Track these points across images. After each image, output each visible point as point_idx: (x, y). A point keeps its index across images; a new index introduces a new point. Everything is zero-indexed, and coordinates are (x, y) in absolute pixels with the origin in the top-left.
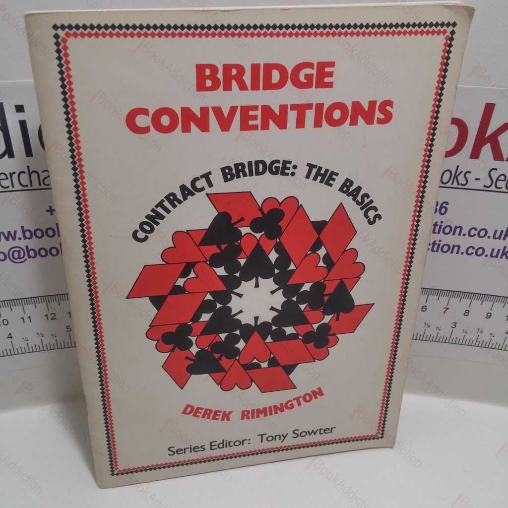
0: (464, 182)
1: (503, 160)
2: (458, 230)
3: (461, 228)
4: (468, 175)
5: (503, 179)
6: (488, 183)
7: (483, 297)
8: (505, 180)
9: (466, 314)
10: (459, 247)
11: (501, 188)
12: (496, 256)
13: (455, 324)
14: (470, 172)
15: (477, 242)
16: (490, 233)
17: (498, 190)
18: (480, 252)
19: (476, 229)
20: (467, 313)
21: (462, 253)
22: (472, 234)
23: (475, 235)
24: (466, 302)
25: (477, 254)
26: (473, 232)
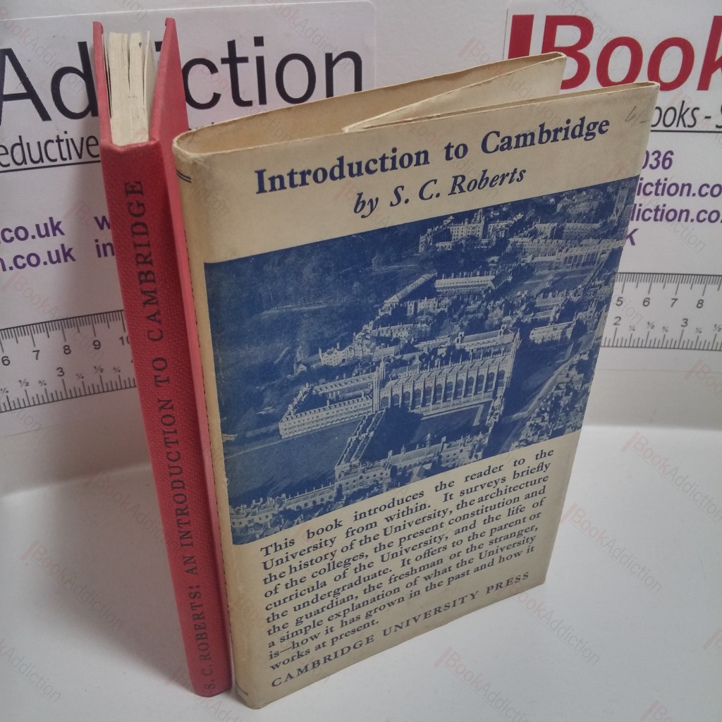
2: (686, 188)
3: (690, 185)
4: (695, 112)
9: (700, 305)
10: (688, 212)
13: (685, 321)
14: (698, 109)
15: (709, 204)
18: (714, 217)
19: (708, 186)
20: (700, 304)
21: (692, 220)
22: (703, 193)
23: (707, 194)
24: (698, 288)
25: (710, 220)
26: (705, 190)
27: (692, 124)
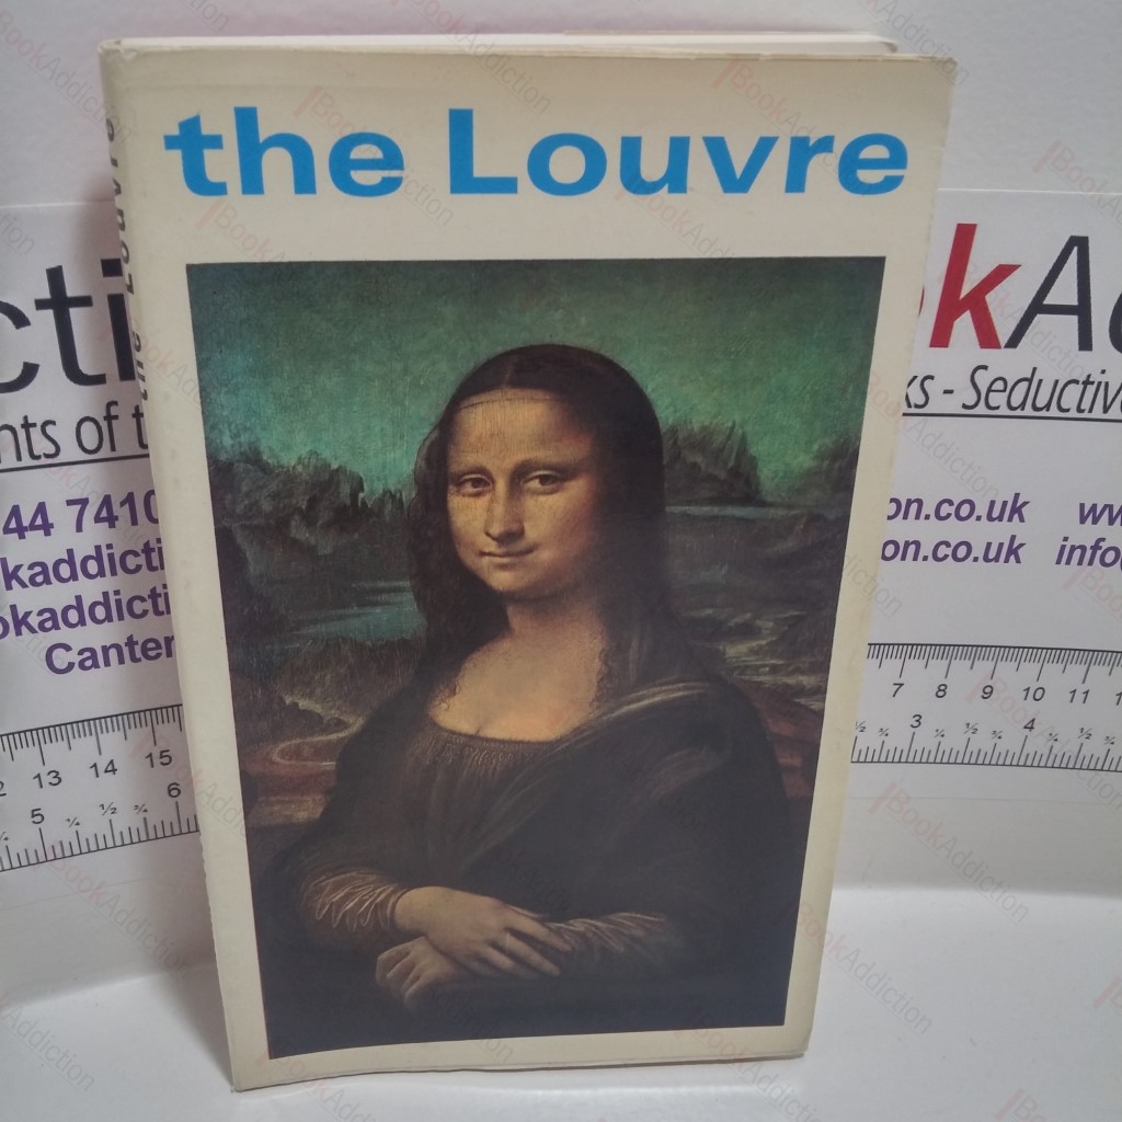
0: (921, 401)
1: (998, 346)
2: (914, 507)
3: (920, 502)
4: (927, 383)
5: (1002, 388)
6: (971, 398)
7: (975, 651)
8: (1004, 391)
9: (941, 694)
10: (917, 544)
11: (998, 408)
12: (996, 559)
13: (917, 718)
14: (932, 378)
15: (953, 531)
16: (982, 510)
17: (993, 413)
18: (962, 552)
19: (950, 503)
20: (942, 691)
21: (925, 558)
22: (943, 514)
23: (949, 515)
24: (938, 665)
25: (955, 558)
26: (945, 510)
27: (921, 402)
